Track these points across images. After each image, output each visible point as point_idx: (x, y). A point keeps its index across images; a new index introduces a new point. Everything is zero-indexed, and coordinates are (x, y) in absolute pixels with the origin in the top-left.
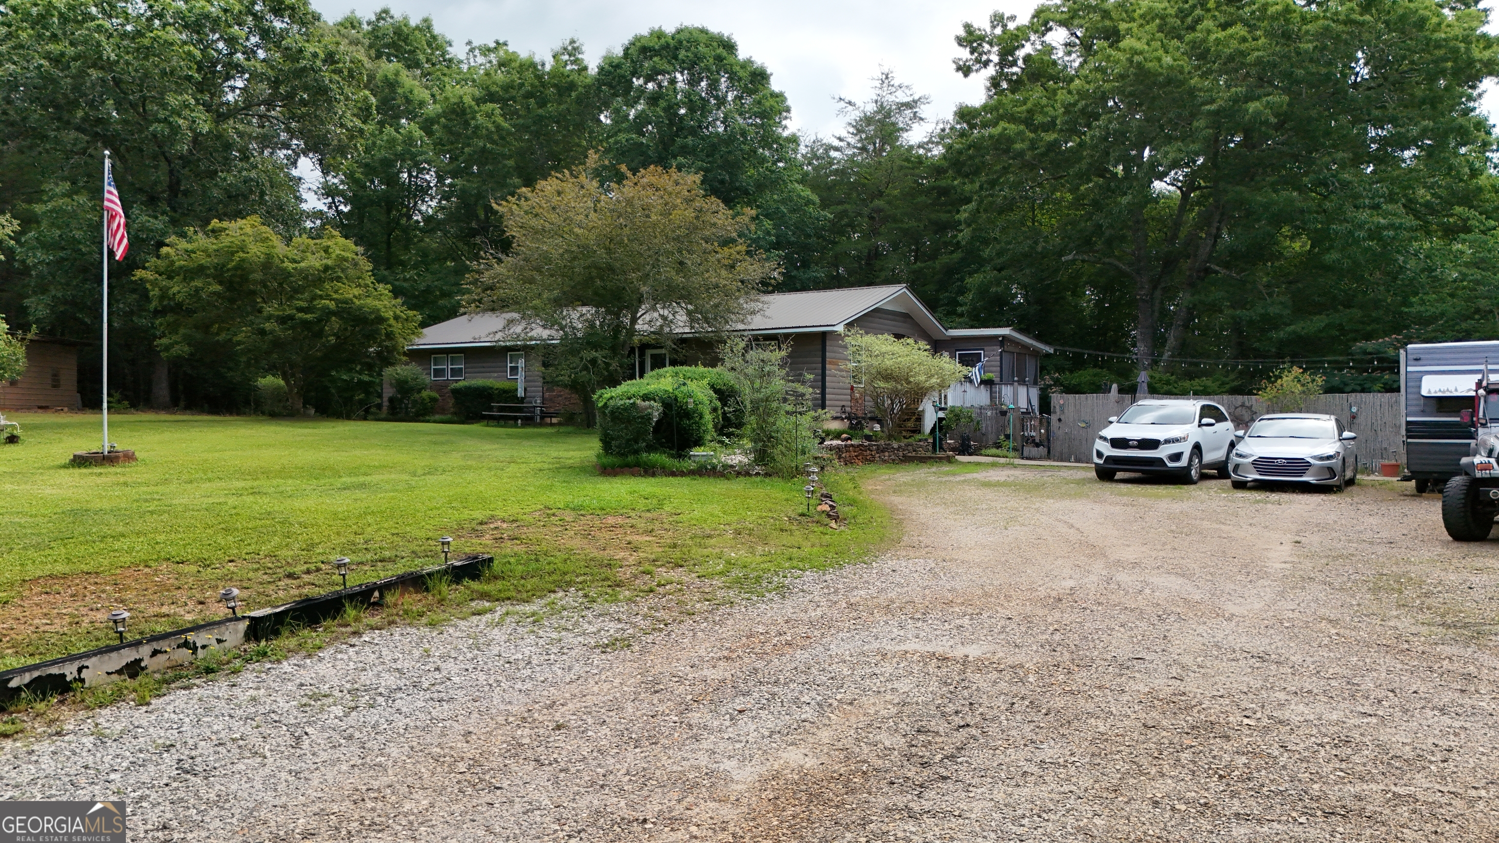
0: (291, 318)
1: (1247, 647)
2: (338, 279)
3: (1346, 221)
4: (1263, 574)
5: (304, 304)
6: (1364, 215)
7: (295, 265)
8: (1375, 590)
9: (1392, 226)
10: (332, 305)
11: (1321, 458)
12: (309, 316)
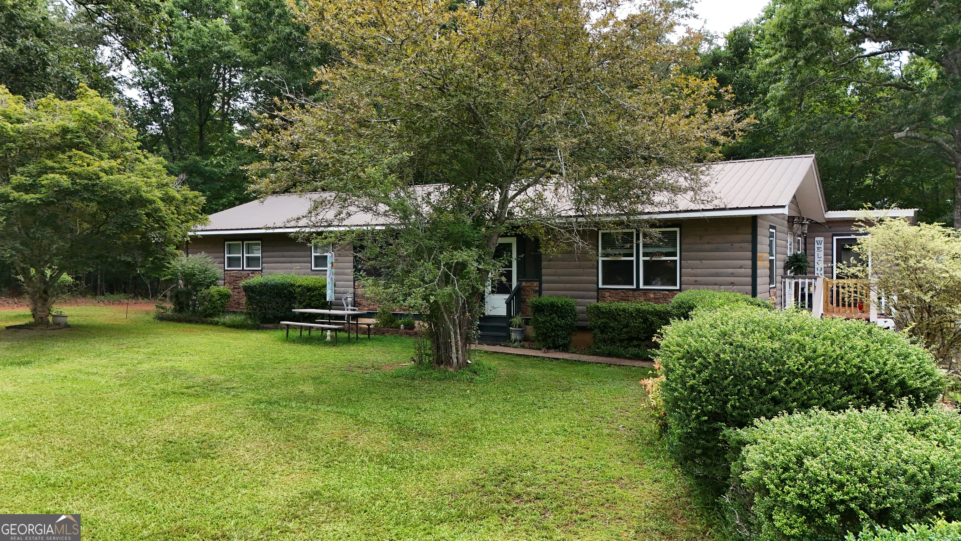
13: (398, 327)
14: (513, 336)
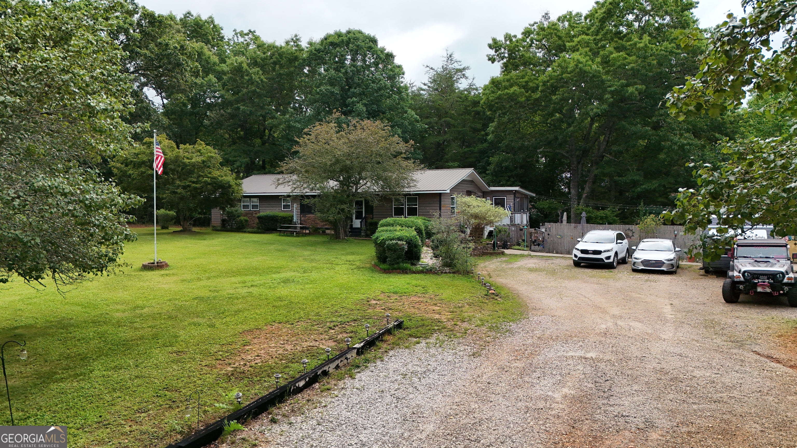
0: (189, 186)
1: (674, 352)
2: (209, 167)
3: (668, 140)
4: (666, 321)
5: (195, 180)
6: (676, 139)
7: (190, 161)
8: (706, 327)
9: (689, 144)
10: (209, 180)
11: (668, 260)
12: (198, 186)
13: (319, 232)
14: (362, 234)
